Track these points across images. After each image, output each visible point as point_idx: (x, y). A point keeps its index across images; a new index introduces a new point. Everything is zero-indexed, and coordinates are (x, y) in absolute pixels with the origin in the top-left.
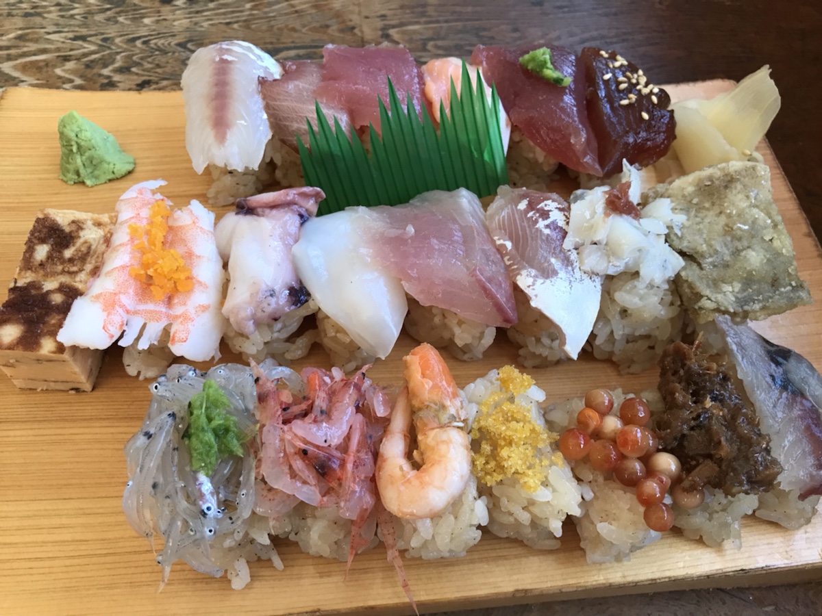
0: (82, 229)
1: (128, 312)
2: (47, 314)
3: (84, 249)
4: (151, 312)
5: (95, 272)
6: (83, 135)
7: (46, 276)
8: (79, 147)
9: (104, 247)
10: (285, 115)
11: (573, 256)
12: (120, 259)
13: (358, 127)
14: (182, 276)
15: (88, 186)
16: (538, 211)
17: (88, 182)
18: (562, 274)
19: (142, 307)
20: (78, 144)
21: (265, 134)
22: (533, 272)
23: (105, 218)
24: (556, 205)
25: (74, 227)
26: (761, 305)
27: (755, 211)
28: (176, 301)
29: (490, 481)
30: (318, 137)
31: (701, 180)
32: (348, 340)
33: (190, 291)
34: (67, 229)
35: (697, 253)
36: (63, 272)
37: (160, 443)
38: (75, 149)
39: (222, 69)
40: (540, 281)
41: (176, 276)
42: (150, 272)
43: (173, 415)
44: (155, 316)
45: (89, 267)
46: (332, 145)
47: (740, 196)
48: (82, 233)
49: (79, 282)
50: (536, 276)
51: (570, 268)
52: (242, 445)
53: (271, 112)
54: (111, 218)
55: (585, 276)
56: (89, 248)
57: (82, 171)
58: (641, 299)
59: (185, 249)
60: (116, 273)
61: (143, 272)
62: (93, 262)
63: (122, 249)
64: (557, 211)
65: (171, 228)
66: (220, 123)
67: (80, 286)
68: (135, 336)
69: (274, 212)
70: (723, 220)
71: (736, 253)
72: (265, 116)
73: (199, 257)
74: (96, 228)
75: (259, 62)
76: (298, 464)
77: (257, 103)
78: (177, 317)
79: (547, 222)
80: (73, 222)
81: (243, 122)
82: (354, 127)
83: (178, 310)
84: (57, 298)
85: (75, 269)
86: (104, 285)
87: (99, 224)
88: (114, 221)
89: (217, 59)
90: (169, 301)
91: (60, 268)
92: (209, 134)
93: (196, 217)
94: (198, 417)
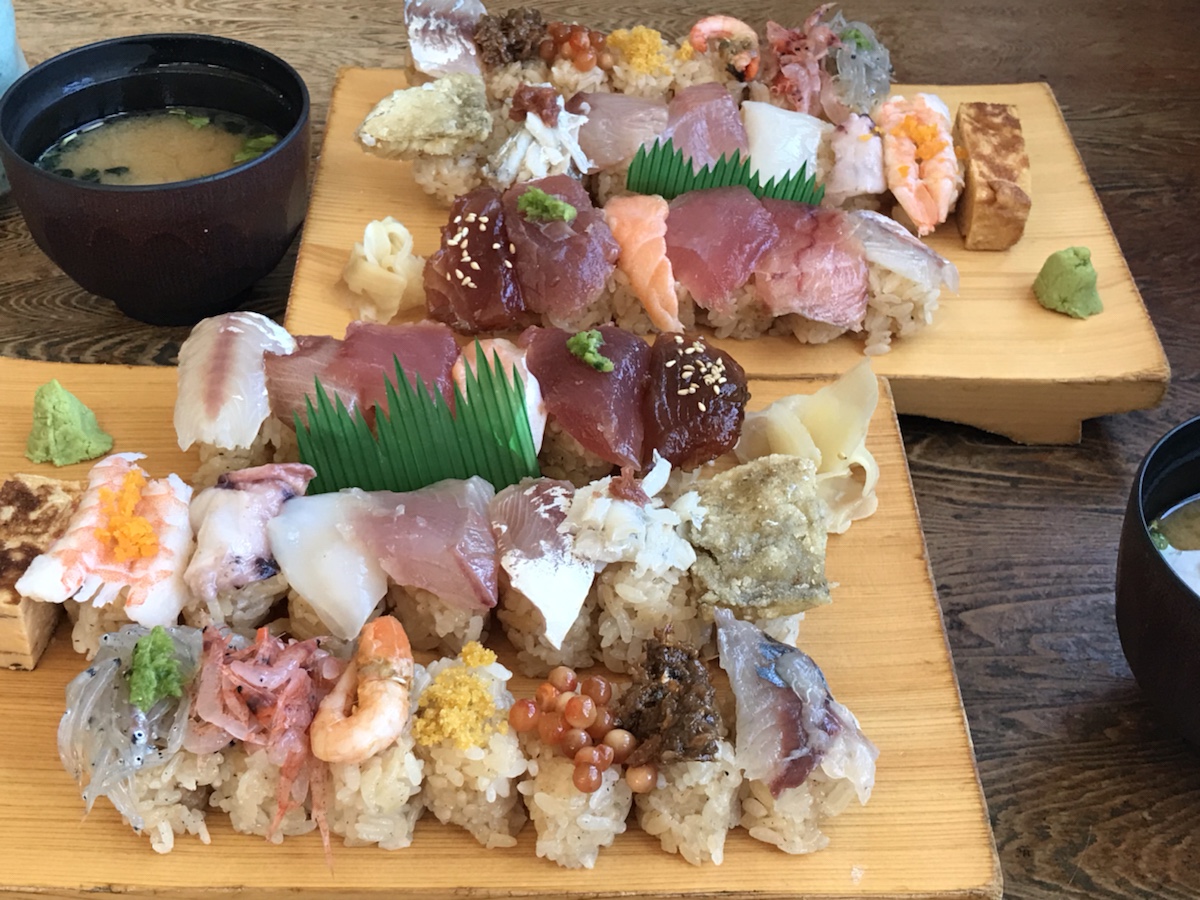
0: (50, 493)
1: (88, 570)
2: (6, 570)
3: (50, 513)
4: (111, 572)
5: (59, 534)
6: (61, 407)
7: (9, 534)
8: (55, 418)
9: (71, 511)
10: (288, 392)
11: (568, 540)
12: (89, 519)
13: (367, 408)
14: (149, 542)
15: (55, 466)
16: (543, 496)
17: (57, 462)
18: (549, 556)
19: (102, 567)
20: (54, 417)
21: (262, 410)
22: (518, 552)
23: (76, 485)
24: (564, 491)
25: (42, 492)
26: (769, 600)
27: (791, 508)
28: (138, 565)
29: (427, 742)
30: (318, 416)
31: (740, 475)
32: (316, 621)
33: (154, 556)
34: (35, 494)
35: (715, 548)
36: (26, 533)
37: (102, 682)
38: (49, 422)
39: (227, 340)
40: (523, 561)
41: (141, 541)
42: (116, 534)
43: (118, 661)
44: (115, 577)
45: (52, 529)
46: (333, 425)
47: (776, 491)
48: (50, 498)
49: (40, 542)
50: (520, 556)
51: (560, 551)
52: (182, 688)
53: (274, 388)
54: (82, 485)
55: (575, 561)
56: (56, 512)
57: (53, 449)
58: (646, 594)
59: (156, 518)
60: (80, 533)
61: (108, 534)
62: (58, 524)
63: (91, 512)
64: (563, 498)
65: (144, 498)
66: (214, 398)
67: (42, 547)
68: (92, 594)
69: (256, 486)
70: (755, 516)
71: (758, 550)
72: (266, 392)
73: (169, 526)
74: (65, 494)
75: (270, 336)
76: (232, 701)
77: (260, 378)
78: (137, 580)
79: (548, 507)
80: (43, 487)
81: (239, 397)
82: (363, 408)
83: (139, 573)
84: (18, 557)
85: (39, 530)
86: (69, 543)
87: (68, 491)
88: (85, 487)
89: (222, 330)
90: (131, 566)
91: (23, 529)
92: (200, 407)
93: (174, 489)
94: (142, 655)
